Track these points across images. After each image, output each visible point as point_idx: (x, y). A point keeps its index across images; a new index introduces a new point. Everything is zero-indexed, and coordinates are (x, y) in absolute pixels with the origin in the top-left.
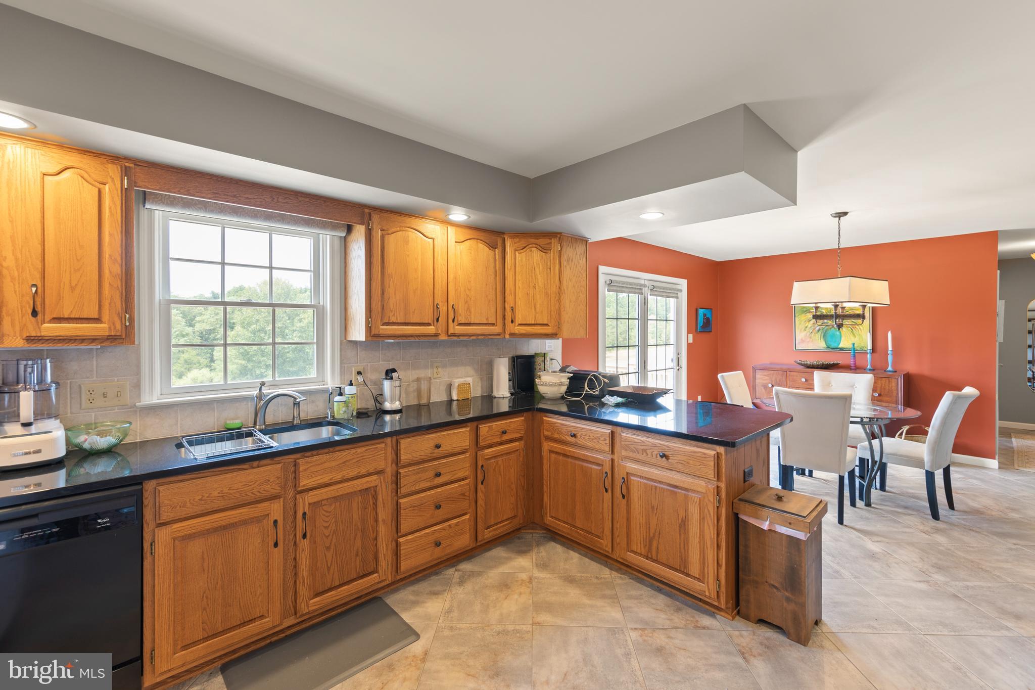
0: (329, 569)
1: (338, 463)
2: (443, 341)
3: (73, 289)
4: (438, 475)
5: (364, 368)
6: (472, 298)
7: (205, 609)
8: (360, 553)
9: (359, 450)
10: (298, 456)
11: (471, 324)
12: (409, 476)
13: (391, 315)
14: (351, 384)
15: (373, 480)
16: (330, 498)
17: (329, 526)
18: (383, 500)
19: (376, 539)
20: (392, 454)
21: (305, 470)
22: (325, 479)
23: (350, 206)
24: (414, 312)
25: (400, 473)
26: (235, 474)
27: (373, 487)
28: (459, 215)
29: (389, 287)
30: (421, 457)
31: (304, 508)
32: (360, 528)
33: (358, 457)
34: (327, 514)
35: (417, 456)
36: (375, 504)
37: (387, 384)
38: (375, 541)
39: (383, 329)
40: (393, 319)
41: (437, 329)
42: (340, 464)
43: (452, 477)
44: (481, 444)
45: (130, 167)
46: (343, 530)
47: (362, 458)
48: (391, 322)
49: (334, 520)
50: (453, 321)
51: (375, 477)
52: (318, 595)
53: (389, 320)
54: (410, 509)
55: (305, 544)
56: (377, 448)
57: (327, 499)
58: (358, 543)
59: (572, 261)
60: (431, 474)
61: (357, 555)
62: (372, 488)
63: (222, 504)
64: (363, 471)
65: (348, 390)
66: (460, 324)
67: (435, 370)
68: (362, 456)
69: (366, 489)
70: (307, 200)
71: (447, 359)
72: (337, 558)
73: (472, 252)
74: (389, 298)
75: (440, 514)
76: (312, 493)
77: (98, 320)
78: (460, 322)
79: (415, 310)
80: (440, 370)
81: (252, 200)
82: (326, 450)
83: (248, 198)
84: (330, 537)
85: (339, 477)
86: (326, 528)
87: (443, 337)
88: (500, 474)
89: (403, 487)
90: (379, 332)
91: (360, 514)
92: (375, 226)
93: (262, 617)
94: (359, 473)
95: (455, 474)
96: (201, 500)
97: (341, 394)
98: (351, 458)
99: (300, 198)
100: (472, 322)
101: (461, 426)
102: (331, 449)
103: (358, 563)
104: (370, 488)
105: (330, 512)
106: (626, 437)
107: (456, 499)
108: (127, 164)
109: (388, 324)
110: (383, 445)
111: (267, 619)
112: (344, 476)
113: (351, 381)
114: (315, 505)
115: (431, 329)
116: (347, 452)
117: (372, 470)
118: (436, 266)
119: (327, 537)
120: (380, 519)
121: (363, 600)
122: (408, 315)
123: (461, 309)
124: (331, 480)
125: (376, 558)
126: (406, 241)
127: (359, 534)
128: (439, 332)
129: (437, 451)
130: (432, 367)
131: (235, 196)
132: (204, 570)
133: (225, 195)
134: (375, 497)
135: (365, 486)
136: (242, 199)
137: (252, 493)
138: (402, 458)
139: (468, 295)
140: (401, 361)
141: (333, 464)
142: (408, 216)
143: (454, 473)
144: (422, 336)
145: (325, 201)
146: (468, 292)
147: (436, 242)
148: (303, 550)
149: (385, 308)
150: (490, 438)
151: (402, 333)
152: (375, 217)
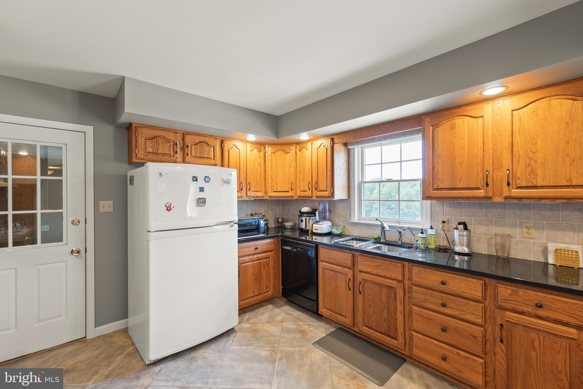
0: (371, 317)
1: (375, 265)
2: (499, 203)
4: (444, 305)
5: (448, 219)
6: (539, 161)
7: (330, 299)
8: (386, 321)
9: (386, 262)
10: (360, 254)
12: (419, 293)
13: (439, 183)
14: (431, 228)
15: (394, 284)
16: (372, 281)
17: (371, 294)
18: (400, 299)
19: (396, 320)
20: (408, 273)
21: (360, 261)
22: (369, 270)
23: (412, 118)
24: (460, 180)
25: (412, 288)
26: (338, 252)
27: (395, 288)
28: (493, 89)
29: (438, 163)
30: (428, 284)
31: (360, 279)
32: (386, 306)
33: (385, 266)
34: (370, 289)
35: (426, 283)
36: (395, 298)
37: (456, 232)
38: (396, 321)
39: (433, 193)
40: (441, 186)
41: (486, 192)
42: (376, 265)
43: (461, 315)
44: (499, 303)
45: (333, 138)
46: (377, 301)
47: (387, 267)
48: (440, 188)
49: (372, 293)
50: (508, 184)
51: (395, 282)
52: (366, 326)
53: (438, 186)
54: (420, 317)
55: (360, 296)
56: (396, 265)
57: (371, 281)
58: (385, 315)
60: (440, 302)
61: (385, 321)
62: (394, 288)
63: (333, 261)
64: (388, 275)
65: (430, 231)
66: (519, 188)
67: (525, 230)
68: (387, 266)
69: (391, 287)
70: (389, 125)
71: (545, 222)
72: (374, 314)
73: (540, 113)
74: (438, 171)
75: (445, 336)
76: (363, 274)
77: (326, 191)
78: (519, 185)
79: (461, 178)
80: (532, 231)
81: (366, 135)
82: (371, 256)
83: (365, 135)
84: (371, 301)
85: (375, 272)
86: (370, 295)
88: (534, 349)
89: (414, 298)
90: (430, 195)
91: (386, 299)
92: (427, 126)
93: (346, 317)
94: (386, 275)
95: (464, 315)
96: (329, 257)
97: (422, 233)
98: (382, 265)
99: (385, 126)
100: (538, 185)
101: (475, 277)
102: (374, 256)
103: (385, 326)
104: (393, 287)
105: (371, 288)
107: (465, 336)
108: (332, 137)
109: (438, 189)
110: (400, 265)
111: (347, 320)
112: (378, 273)
113: (431, 226)
114: (366, 280)
115: (481, 193)
116: (380, 260)
117: (393, 277)
119: (370, 300)
120: (398, 309)
122: (455, 182)
123: (519, 171)
124: (372, 271)
125: (396, 331)
126: (453, 127)
127: (386, 310)
128: (490, 194)
129: (442, 286)
131: (360, 136)
132: (329, 284)
133: (357, 136)
134: (395, 294)
135: (389, 284)
136: (363, 136)
137: (342, 262)
138: (413, 279)
139: (531, 159)
140: (483, 218)
141: (373, 264)
142: (457, 108)
143: (463, 312)
144: (472, 198)
145: (397, 122)
146: (531, 155)
147: (486, 118)
148: (360, 299)
149: (435, 178)
150: (514, 303)
151: (449, 195)
152: (427, 120)
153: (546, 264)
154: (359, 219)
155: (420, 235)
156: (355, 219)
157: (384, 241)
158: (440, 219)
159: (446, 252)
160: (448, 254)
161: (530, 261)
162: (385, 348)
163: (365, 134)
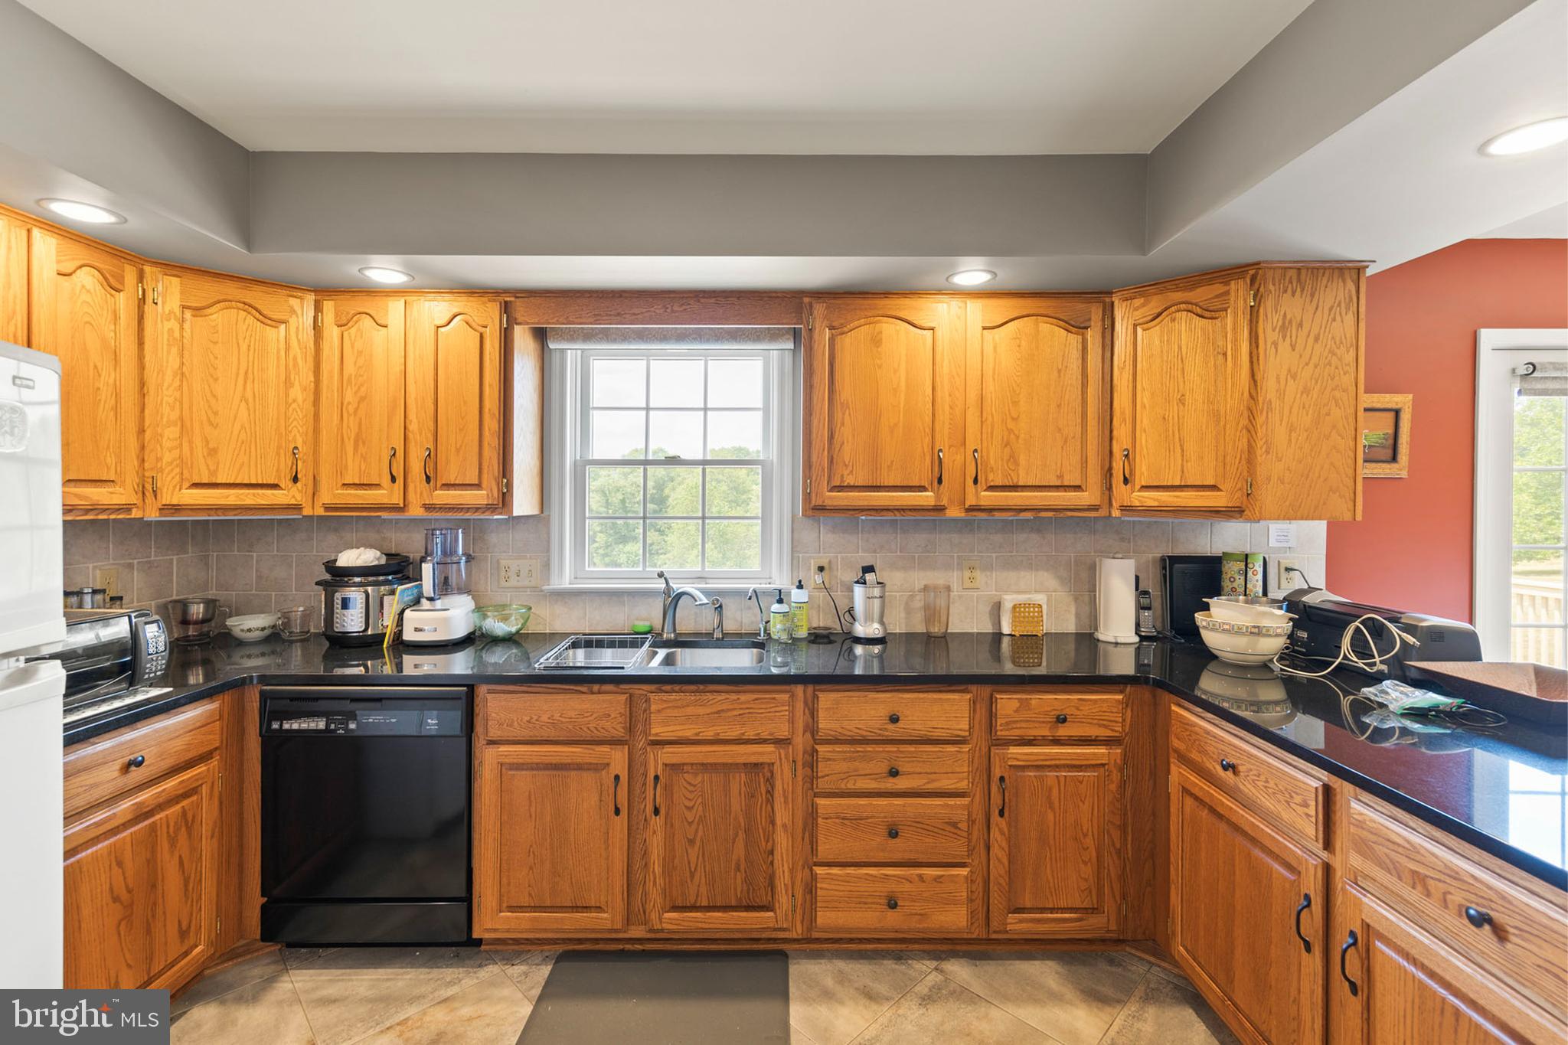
0: (692, 875)
1: (709, 711)
2: (955, 520)
3: (458, 450)
4: (894, 773)
5: (830, 562)
6: (1022, 436)
7: (531, 868)
8: (742, 867)
9: (743, 697)
10: (653, 687)
11: (1018, 487)
12: (834, 760)
13: (846, 473)
14: (800, 586)
15: (765, 753)
16: (696, 764)
17: (692, 807)
18: (784, 791)
19: (772, 852)
20: (804, 714)
21: (659, 711)
22: (689, 733)
23: (778, 297)
24: (889, 467)
25: (817, 751)
26: (568, 696)
27: (769, 764)
28: (972, 273)
29: (843, 424)
30: (858, 731)
31: (656, 768)
32: (743, 824)
33: (741, 709)
34: (691, 788)
35: (851, 728)
36: (770, 793)
37: (858, 590)
38: (771, 856)
39: (830, 498)
40: (850, 480)
41: (938, 497)
42: (712, 713)
43: (928, 783)
44: (998, 733)
45: (510, 302)
46: (714, 821)
47: (748, 711)
48: (845, 484)
49: (700, 800)
50: (976, 481)
51: (771, 748)
52: (675, 908)
53: (842, 481)
54: (837, 820)
55: (657, 822)
56: (774, 699)
57: (692, 764)
58: (739, 850)
59: (1300, 325)
60: (884, 768)
61: (738, 869)
62: (766, 766)
63: (552, 734)
64: (750, 734)
65: (798, 595)
66: (991, 488)
67: (967, 574)
68: (747, 708)
69: (756, 765)
70: (713, 300)
71: (994, 555)
72: (704, 861)
73: (1023, 343)
74: (843, 443)
75: (899, 848)
76: (668, 749)
77: (478, 486)
78: (992, 484)
79: (892, 462)
80: (977, 574)
81: (640, 316)
82: (693, 687)
83: (634, 314)
84: (694, 826)
85: (709, 734)
86: (689, 809)
87: (954, 512)
88: (1052, 808)
89: (823, 777)
90: (823, 502)
91: (743, 803)
92: (817, 324)
93: (599, 909)
94: (743, 734)
95: (933, 781)
96: (529, 722)
97: (780, 601)
98: (731, 707)
99: (702, 300)
100: (1021, 484)
101: (953, 688)
102: (702, 687)
103: (739, 881)
104: (762, 764)
105: (695, 786)
106: (1361, 814)
107: (935, 830)
108: (508, 299)
109: (840, 488)
110: (785, 697)
111: (605, 915)
112: (718, 734)
113: (800, 582)
114: (674, 768)
115: (927, 498)
116: (724, 696)
117: (765, 735)
118: (938, 379)
119: (690, 824)
120: (779, 822)
121: (761, 947)
122: (878, 472)
123: (994, 455)
124: (697, 734)
125: (772, 885)
126: (876, 341)
127: (741, 835)
128: (945, 502)
129: (891, 726)
130: (961, 568)
131: (619, 314)
132: (531, 816)
133: (607, 315)
134: (770, 781)
135: (753, 759)
136: (628, 316)
137: (588, 728)
138: (820, 726)
139: (1010, 431)
140: (899, 554)
141: (701, 711)
142: (882, 296)
143: (933, 776)
144: (910, 510)
145: (738, 298)
146: (1011, 425)
147: (939, 333)
148: (654, 832)
149: (835, 461)
150: (1023, 725)
151: (866, 503)
152: (819, 309)
153: (998, 636)
154: (576, 578)
155: (776, 607)
156: (564, 579)
157: (673, 635)
158: (812, 561)
159: (831, 642)
160: (838, 645)
161: (972, 634)
162: (723, 947)
163: (636, 311)
